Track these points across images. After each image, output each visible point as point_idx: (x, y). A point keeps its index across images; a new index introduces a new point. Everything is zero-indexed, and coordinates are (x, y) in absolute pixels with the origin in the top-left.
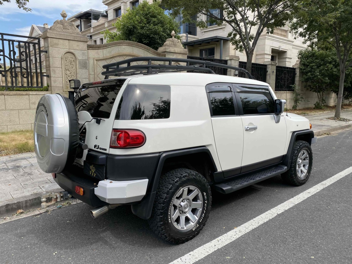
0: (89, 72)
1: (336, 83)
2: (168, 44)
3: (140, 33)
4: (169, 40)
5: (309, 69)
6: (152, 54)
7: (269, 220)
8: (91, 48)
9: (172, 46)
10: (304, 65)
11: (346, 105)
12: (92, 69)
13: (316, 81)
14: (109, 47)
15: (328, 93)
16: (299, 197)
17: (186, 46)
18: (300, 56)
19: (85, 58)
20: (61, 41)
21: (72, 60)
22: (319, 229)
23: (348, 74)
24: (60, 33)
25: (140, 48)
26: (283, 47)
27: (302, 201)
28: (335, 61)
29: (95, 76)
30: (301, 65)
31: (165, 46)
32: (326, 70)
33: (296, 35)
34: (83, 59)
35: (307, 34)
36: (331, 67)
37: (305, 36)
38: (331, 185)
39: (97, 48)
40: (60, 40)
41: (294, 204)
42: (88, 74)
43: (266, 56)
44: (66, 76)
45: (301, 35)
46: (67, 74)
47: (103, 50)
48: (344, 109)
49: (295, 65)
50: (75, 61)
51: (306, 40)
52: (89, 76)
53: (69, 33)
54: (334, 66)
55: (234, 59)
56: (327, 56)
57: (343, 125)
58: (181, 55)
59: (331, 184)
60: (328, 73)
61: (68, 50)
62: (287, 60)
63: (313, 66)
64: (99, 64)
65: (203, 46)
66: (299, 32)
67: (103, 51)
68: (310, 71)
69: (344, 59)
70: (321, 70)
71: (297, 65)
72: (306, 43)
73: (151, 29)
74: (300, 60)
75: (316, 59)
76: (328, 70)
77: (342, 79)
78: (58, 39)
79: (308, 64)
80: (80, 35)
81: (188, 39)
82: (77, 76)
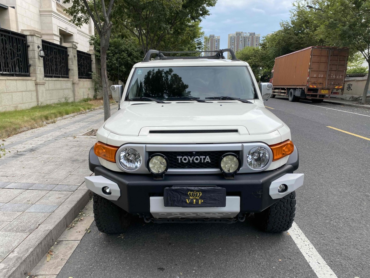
26: (69, 29)
30: (96, 52)
32: (121, 58)
43: (55, 37)
49: (90, 50)
55: (36, 35)
63: (109, 53)
70: (118, 58)
74: (93, 46)
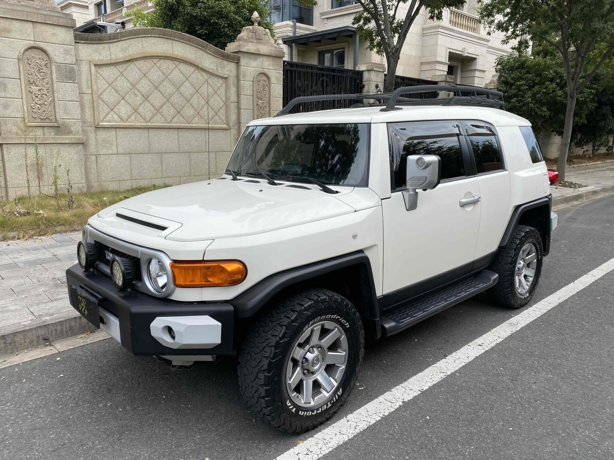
0: (80, 88)
1: (561, 116)
2: (245, 37)
3: (192, 15)
4: (247, 29)
5: (514, 92)
6: (213, 56)
7: (382, 418)
8: (84, 40)
9: (254, 42)
10: (506, 83)
11: (578, 157)
12: (87, 83)
13: (526, 113)
14: (123, 39)
15: (548, 136)
16: (457, 357)
17: (293, 44)
18: (499, 66)
19: (70, 60)
20: (16, 24)
21: (43, 63)
22: (484, 445)
23: (583, 102)
24: (15, 8)
25: (187, 44)
26: (468, 49)
27: (463, 367)
28: (561, 77)
29: (94, 96)
30: (500, 84)
31: (240, 40)
32: (544, 93)
33: (490, 27)
34: (66, 62)
35: (511, 25)
36: (552, 88)
37: (507, 30)
38: (527, 325)
39: (95, 41)
40: (14, 22)
41: (443, 374)
42: (78, 92)
43: (439, 67)
44: (30, 95)
45: (500, 27)
46: (31, 91)
47: (110, 45)
48: (574, 164)
49: (490, 83)
50: (48, 65)
51: (508, 38)
52: (80, 96)
53: (34, 8)
54: (558, 86)
55: (375, 69)
56: (547, 67)
57: (568, 196)
58: (272, 58)
59: (528, 322)
60: (546, 99)
61: (32, 43)
62: (477, 74)
63: (522, 85)
64: (102, 73)
65: (324, 45)
66: (496, 22)
67: (109, 48)
68: (516, 96)
69: (575, 72)
70: (536, 93)
71: (494, 83)
72: (508, 42)
73: (213, 8)
74: (499, 74)
75: (528, 72)
76: (547, 93)
77: (570, 111)
78: (9, 20)
79: (513, 82)
80: (59, 12)
81: (297, 30)
82: (54, 96)
